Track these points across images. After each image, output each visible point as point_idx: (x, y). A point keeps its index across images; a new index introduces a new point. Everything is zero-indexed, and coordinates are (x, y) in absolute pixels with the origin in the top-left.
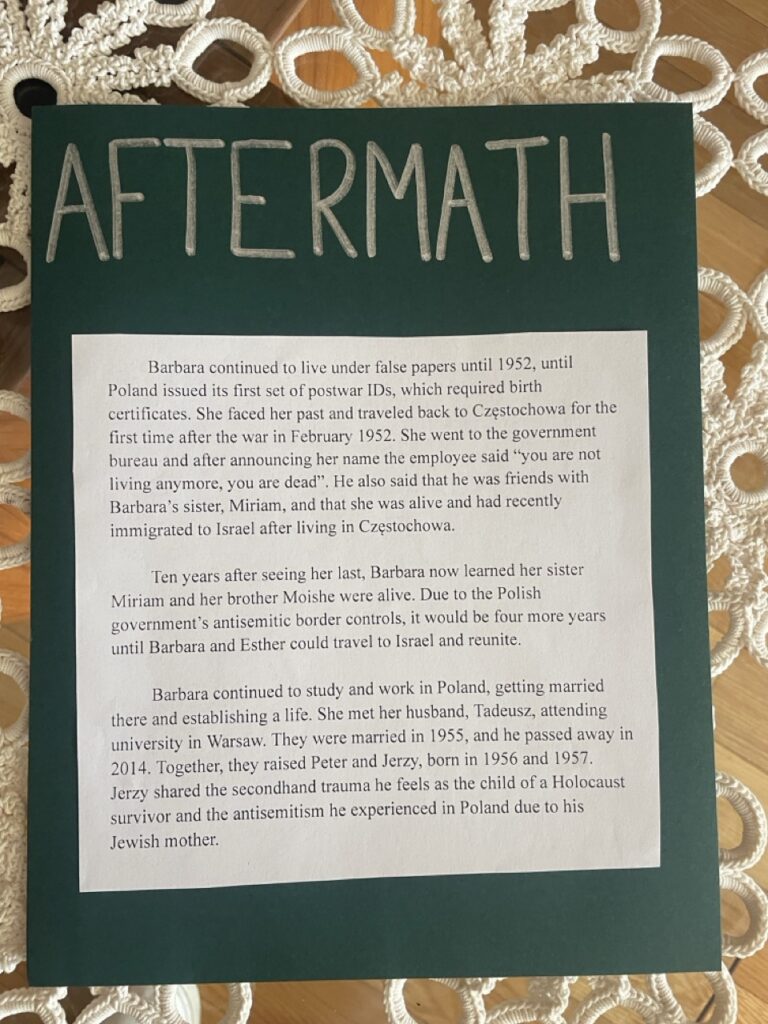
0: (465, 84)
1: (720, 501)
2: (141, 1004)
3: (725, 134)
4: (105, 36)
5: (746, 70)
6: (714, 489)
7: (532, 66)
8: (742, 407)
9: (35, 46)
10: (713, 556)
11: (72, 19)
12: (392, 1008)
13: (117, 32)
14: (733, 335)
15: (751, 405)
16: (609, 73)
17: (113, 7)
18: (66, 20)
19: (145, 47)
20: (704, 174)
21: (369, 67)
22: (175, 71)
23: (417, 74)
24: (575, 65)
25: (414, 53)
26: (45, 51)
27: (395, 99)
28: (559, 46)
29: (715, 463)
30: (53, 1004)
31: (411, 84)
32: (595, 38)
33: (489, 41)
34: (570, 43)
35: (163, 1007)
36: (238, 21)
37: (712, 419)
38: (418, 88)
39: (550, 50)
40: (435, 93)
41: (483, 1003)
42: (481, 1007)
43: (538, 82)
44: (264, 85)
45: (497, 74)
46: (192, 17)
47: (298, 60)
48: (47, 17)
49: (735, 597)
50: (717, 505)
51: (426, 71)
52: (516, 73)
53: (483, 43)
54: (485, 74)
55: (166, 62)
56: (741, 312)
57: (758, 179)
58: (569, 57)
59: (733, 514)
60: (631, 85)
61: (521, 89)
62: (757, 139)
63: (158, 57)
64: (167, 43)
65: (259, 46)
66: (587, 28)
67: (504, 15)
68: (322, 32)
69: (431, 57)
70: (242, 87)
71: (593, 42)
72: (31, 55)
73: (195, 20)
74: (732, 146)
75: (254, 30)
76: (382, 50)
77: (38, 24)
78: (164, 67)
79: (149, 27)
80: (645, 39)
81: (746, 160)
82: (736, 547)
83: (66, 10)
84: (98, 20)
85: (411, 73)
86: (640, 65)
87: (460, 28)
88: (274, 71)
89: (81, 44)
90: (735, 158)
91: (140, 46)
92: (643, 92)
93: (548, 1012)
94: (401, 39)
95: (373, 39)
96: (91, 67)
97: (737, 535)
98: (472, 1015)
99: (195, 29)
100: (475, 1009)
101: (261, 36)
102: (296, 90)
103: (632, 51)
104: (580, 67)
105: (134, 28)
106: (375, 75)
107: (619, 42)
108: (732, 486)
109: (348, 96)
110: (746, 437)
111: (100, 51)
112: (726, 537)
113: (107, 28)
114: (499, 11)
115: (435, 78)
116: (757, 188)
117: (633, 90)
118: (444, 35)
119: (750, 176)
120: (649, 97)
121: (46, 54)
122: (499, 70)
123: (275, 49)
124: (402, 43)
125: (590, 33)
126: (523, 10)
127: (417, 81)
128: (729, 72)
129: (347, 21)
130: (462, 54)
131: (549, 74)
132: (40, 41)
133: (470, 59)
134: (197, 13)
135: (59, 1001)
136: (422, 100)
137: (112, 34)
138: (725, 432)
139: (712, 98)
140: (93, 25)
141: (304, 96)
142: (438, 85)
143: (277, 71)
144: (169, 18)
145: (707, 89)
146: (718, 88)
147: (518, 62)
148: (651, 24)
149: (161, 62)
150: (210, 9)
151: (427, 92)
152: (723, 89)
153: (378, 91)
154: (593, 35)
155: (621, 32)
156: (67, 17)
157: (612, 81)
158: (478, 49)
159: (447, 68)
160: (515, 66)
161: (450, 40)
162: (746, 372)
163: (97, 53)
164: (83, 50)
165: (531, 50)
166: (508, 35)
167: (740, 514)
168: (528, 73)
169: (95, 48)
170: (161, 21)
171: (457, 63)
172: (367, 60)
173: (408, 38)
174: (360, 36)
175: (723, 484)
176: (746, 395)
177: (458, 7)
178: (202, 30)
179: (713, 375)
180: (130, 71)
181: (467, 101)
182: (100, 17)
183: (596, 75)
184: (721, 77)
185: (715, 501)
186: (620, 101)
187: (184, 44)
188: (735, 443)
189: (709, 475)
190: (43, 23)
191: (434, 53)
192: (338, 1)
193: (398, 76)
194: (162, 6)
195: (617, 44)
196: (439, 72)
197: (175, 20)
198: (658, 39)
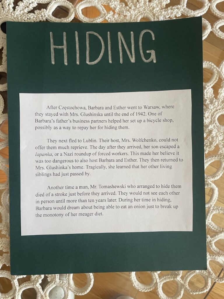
0: (132, 13)
1: (215, 129)
2: (63, 283)
3: (208, 21)
4: (26, 8)
5: (213, 2)
6: (213, 125)
7: (151, 6)
8: (219, 101)
9: (6, 12)
10: (214, 145)
11: (16, 3)
12: (132, 278)
13: (29, 6)
14: (215, 80)
15: (222, 100)
16: (173, 6)
19: (38, 10)
21: (103, 10)
22: (47, 16)
24: (163, 4)
25: (116, 5)
26: (9, 13)
27: (112, 19)
29: (213, 118)
30: (38, 285)
31: (116, 14)
35: (69, 283)
37: (211, 105)
38: (118, 15)
39: (156, 1)
40: (123, 16)
41: (158, 276)
42: (157, 277)
43: (153, 11)
44: (73, 18)
45: (141, 9)
47: (82, 10)
48: (8, 4)
49: (221, 156)
50: (214, 130)
51: (120, 10)
52: (146, 8)
56: (217, 73)
57: (219, 34)
58: (161, 2)
59: (219, 132)
61: (148, 13)
62: (218, 22)
63: (41, 12)
64: (44, 8)
65: (71, 7)
68: (89, 1)
69: (121, 6)
70: (67, 19)
72: (5, 15)
73: (51, 1)
74: (211, 25)
75: (69, 2)
76: (106, 5)
79: (38, 4)
81: (215, 28)
82: (220, 142)
83: (14, 1)
84: (23, 3)
85: (116, 11)
86: (182, 3)
88: (75, 13)
89: (19, 11)
90: (212, 28)
91: (36, 10)
92: (184, 11)
93: (176, 277)
95: (104, 2)
96: (22, 17)
97: (220, 138)
98: (155, 280)
99: (52, 3)
100: (156, 278)
101: (71, 4)
102: (82, 19)
104: (165, 5)
105: (34, 5)
106: (105, 12)
108: (218, 124)
109: (98, 19)
110: (221, 109)
111: (25, 12)
112: (217, 139)
113: (26, 5)
115: (123, 12)
116: (219, 36)
117: (181, 10)
119: (217, 33)
120: (186, 12)
121: (9, 15)
123: (75, 7)
124: (112, 2)
127: (118, 13)
128: (208, 3)
130: (130, 4)
131: (156, 8)
132: (7, 11)
133: (132, 5)
135: (40, 284)
136: (119, 19)
137: (28, 7)
138: (215, 109)
139: (204, 11)
140: (22, 5)
141: (85, 20)
142: (124, 14)
143: (76, 14)
144: (43, 1)
145: (202, 8)
146: (205, 8)
147: (147, 5)
149: (43, 14)
151: (121, 16)
152: (207, 8)
153: (107, 17)
156: (14, 3)
157: (174, 8)
158: (135, 2)
159: (126, 8)
160: (146, 6)
162: (220, 91)
163: (24, 13)
164: (20, 13)
165: (150, 1)
167: (221, 132)
168: (150, 8)
169: (23, 11)
170: (41, 2)
171: (129, 7)
172: (102, 8)
173: (114, 1)
174: (99, 1)
175: (215, 124)
176: (220, 97)
178: (54, 4)
179: (210, 92)
180: (34, 17)
181: (132, 18)
182: (24, 2)
183: (170, 7)
184: (206, 5)
185: (214, 129)
186: (177, 14)
187: (49, 8)
188: (218, 111)
189: (211, 122)
190: (7, 5)
191: (122, 4)
193: (112, 12)
196: (124, 10)
197: (45, 1)
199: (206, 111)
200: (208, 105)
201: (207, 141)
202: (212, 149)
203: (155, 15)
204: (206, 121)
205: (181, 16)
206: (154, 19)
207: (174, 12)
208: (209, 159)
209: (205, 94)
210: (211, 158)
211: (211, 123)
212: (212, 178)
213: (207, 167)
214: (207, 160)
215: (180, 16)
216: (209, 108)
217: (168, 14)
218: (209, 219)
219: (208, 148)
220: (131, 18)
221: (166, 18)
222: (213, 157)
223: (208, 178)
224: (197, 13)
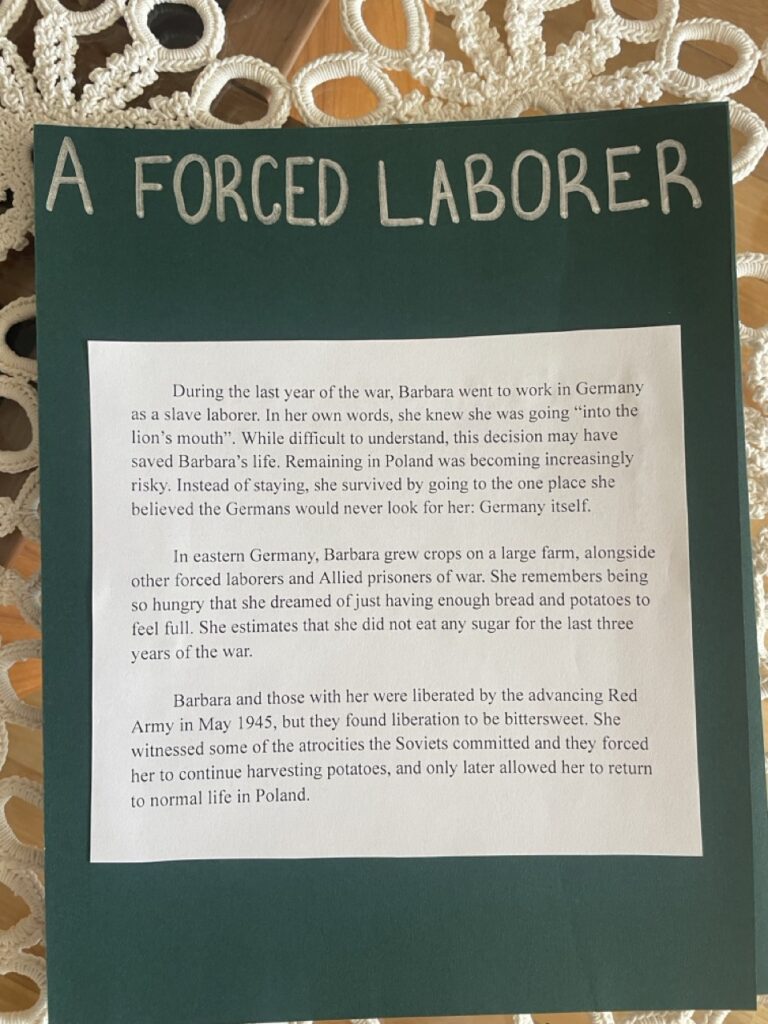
0: (488, 95)
3: (758, 114)
4: (117, 89)
7: (554, 67)
9: (48, 107)
11: (82, 76)
13: (130, 84)
16: (633, 65)
17: (123, 59)
18: (75, 77)
19: (160, 97)
20: (742, 158)
21: (388, 89)
22: (193, 118)
23: (438, 90)
24: (598, 61)
25: (433, 69)
26: (59, 111)
27: (419, 119)
28: (579, 43)
31: (432, 100)
32: (614, 31)
33: (507, 47)
34: (590, 39)
36: (251, 58)
38: (441, 104)
39: (571, 49)
40: (459, 108)
43: (563, 84)
44: (284, 121)
45: (520, 80)
46: (205, 58)
47: (314, 91)
48: (56, 77)
51: (447, 86)
52: (539, 77)
53: (501, 50)
54: (507, 82)
55: (183, 109)
58: (591, 54)
60: (658, 76)
61: (545, 93)
63: (174, 104)
64: (181, 90)
65: (275, 81)
66: (606, 22)
67: (520, 19)
68: (337, 59)
69: (450, 71)
70: (263, 125)
71: (614, 36)
72: (46, 118)
73: (207, 62)
75: (268, 65)
76: (399, 70)
77: (48, 86)
78: (182, 115)
79: (160, 74)
80: (665, 27)
83: (74, 66)
84: (107, 74)
85: (432, 91)
86: (664, 53)
87: (476, 37)
88: (293, 104)
89: (94, 101)
91: (155, 96)
92: (671, 81)
94: (418, 57)
95: (390, 60)
96: (108, 123)
99: (208, 71)
101: (276, 70)
102: (317, 122)
103: (654, 40)
104: (603, 63)
105: (146, 77)
106: (395, 96)
107: (639, 32)
111: (116, 107)
113: (118, 81)
114: (514, 15)
115: (457, 92)
117: (659, 80)
118: (461, 47)
120: (677, 85)
121: (61, 115)
122: (521, 76)
123: (290, 79)
124: (420, 61)
125: (610, 27)
126: (539, 10)
127: (439, 98)
128: (755, 51)
129: (361, 44)
130: (482, 65)
131: (574, 74)
132: (52, 102)
133: (491, 68)
134: (208, 54)
136: (446, 116)
137: (125, 87)
139: (740, 79)
140: (104, 80)
142: (462, 99)
143: (296, 105)
144: (179, 64)
145: (734, 70)
146: (745, 69)
147: (540, 66)
148: (670, 10)
149: (178, 110)
150: (219, 49)
151: (450, 107)
152: (750, 69)
153: (402, 112)
154: (612, 29)
155: (640, 22)
156: (75, 74)
157: (638, 74)
158: (498, 56)
159: (468, 80)
160: (537, 70)
161: (468, 51)
163: (113, 108)
164: (97, 107)
165: (550, 52)
166: (526, 38)
168: (551, 75)
169: (109, 103)
170: (172, 67)
171: (478, 74)
172: (385, 83)
173: (425, 54)
174: (375, 59)
177: (472, 15)
178: (216, 72)
180: (148, 123)
181: (492, 112)
182: (110, 70)
183: (620, 69)
184: (747, 56)
186: (648, 93)
187: (199, 88)
190: (53, 83)
191: (453, 67)
192: (349, 25)
193: (419, 95)
194: (171, 51)
195: (638, 34)
196: (461, 86)
197: (186, 64)
198: (679, 24)
199: (762, 425)
203: (571, 99)
205: (661, 98)
206: (567, 111)
207: (638, 87)
209: (759, 368)
215: (657, 98)
217: (617, 93)
220: (487, 110)
224: (716, 86)
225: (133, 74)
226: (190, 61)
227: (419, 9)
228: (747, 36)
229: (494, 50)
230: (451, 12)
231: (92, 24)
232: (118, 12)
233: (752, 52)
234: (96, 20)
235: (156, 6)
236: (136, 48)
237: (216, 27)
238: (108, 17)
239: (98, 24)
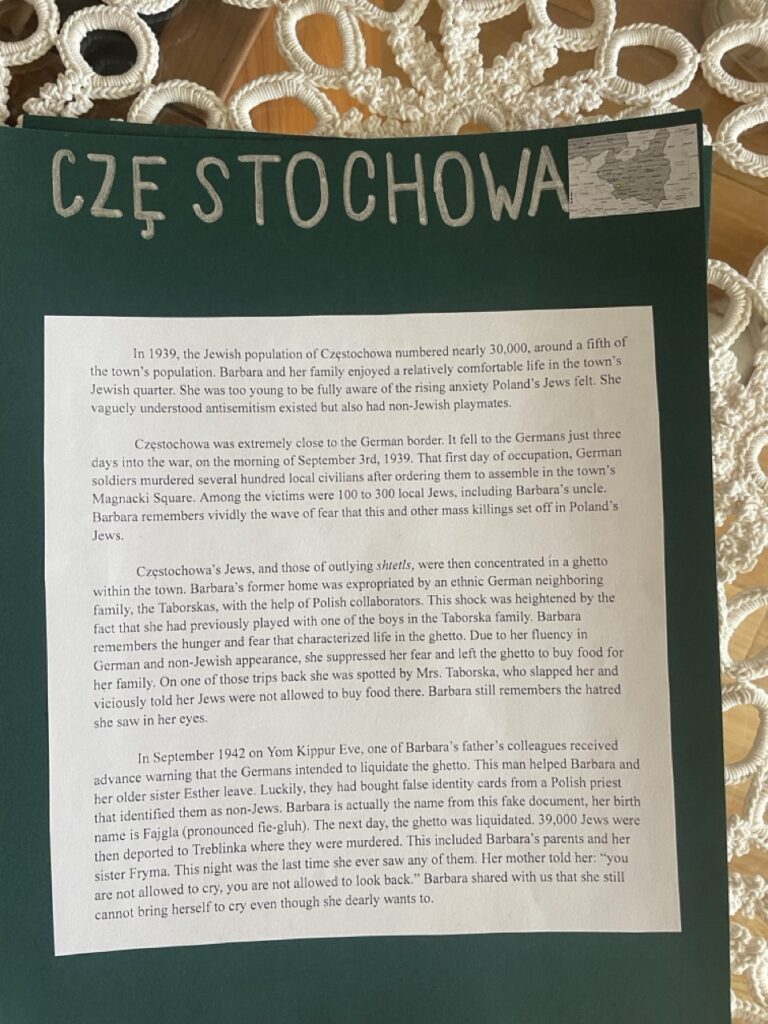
0: (427, 110)
5: (712, 49)
6: (744, 483)
7: (492, 80)
8: (760, 394)
10: (755, 552)
14: (741, 323)
16: (571, 74)
17: (55, 89)
18: (9, 108)
21: (326, 108)
23: (376, 107)
24: (536, 71)
25: (370, 87)
27: (358, 136)
28: (517, 54)
29: (741, 457)
31: (371, 118)
32: (552, 41)
33: (444, 62)
34: (527, 50)
36: (185, 82)
37: (732, 412)
38: (380, 122)
39: (509, 60)
40: (398, 124)
43: (501, 96)
45: (458, 94)
46: (138, 85)
47: (251, 113)
50: (750, 499)
51: (385, 103)
52: (477, 90)
53: (439, 64)
56: (745, 298)
57: (741, 159)
58: (529, 65)
60: (597, 84)
61: (484, 105)
62: (734, 118)
65: (211, 105)
66: (542, 32)
67: (456, 32)
68: (273, 80)
69: (388, 88)
71: (551, 45)
73: (141, 88)
75: (203, 89)
76: (336, 88)
79: (95, 101)
80: (603, 34)
81: (725, 142)
83: (8, 97)
84: (41, 104)
85: (370, 108)
86: (602, 61)
87: (413, 52)
90: (714, 141)
92: (610, 89)
94: (354, 74)
95: (326, 79)
99: (143, 97)
101: (211, 93)
103: (592, 48)
104: (541, 74)
105: (81, 105)
106: (334, 116)
107: (577, 41)
108: (763, 477)
114: (450, 29)
115: (396, 108)
116: (741, 168)
117: (599, 88)
118: (398, 63)
119: (732, 157)
120: (617, 92)
122: (459, 90)
123: (227, 103)
124: (356, 78)
125: (547, 36)
126: (474, 23)
127: (378, 115)
128: (694, 54)
129: (296, 64)
130: (419, 80)
131: (512, 86)
133: (428, 83)
134: (142, 80)
136: (385, 133)
138: (747, 423)
139: (681, 83)
142: (400, 116)
144: (114, 90)
145: (674, 74)
146: (686, 72)
147: (478, 79)
148: (607, 17)
150: (154, 74)
151: (389, 124)
152: (691, 72)
153: (340, 131)
154: (549, 38)
155: (578, 31)
157: (577, 83)
158: (435, 71)
159: (405, 96)
160: (475, 83)
161: (405, 66)
162: (759, 359)
165: (488, 64)
166: (463, 52)
168: (489, 88)
170: (107, 93)
171: (416, 89)
172: (323, 101)
173: (361, 72)
174: (312, 77)
175: (753, 476)
176: (762, 382)
177: (407, 30)
178: (151, 98)
179: (726, 366)
181: (431, 128)
182: (44, 100)
183: (559, 78)
184: (687, 60)
185: (748, 494)
186: (587, 102)
188: (758, 433)
189: (737, 469)
191: (391, 84)
192: (283, 45)
193: (358, 113)
194: (104, 78)
195: (576, 43)
196: (399, 102)
197: (120, 90)
198: (617, 31)
199: (716, 432)
200: (723, 412)
201: (728, 540)
202: (749, 566)
203: (510, 111)
204: (721, 470)
205: (601, 106)
206: (508, 124)
207: (577, 96)
208: (741, 602)
210: (748, 599)
211: (736, 474)
212: (757, 669)
213: (735, 630)
214: (732, 608)
215: (597, 106)
216: (728, 422)
217: (557, 103)
218: (755, 817)
219: (734, 565)
220: (426, 126)
221: (548, 119)
222: (754, 594)
223: (740, 672)
224: (656, 92)
225: (67, 103)
226: (124, 88)
227: (353, 27)
228: (686, 40)
229: (431, 64)
230: (386, 28)
231: (24, 54)
232: (50, 41)
233: (691, 56)
234: (28, 50)
235: (89, 33)
236: (69, 78)
237: (149, 53)
238: (40, 46)
239: (30, 53)
